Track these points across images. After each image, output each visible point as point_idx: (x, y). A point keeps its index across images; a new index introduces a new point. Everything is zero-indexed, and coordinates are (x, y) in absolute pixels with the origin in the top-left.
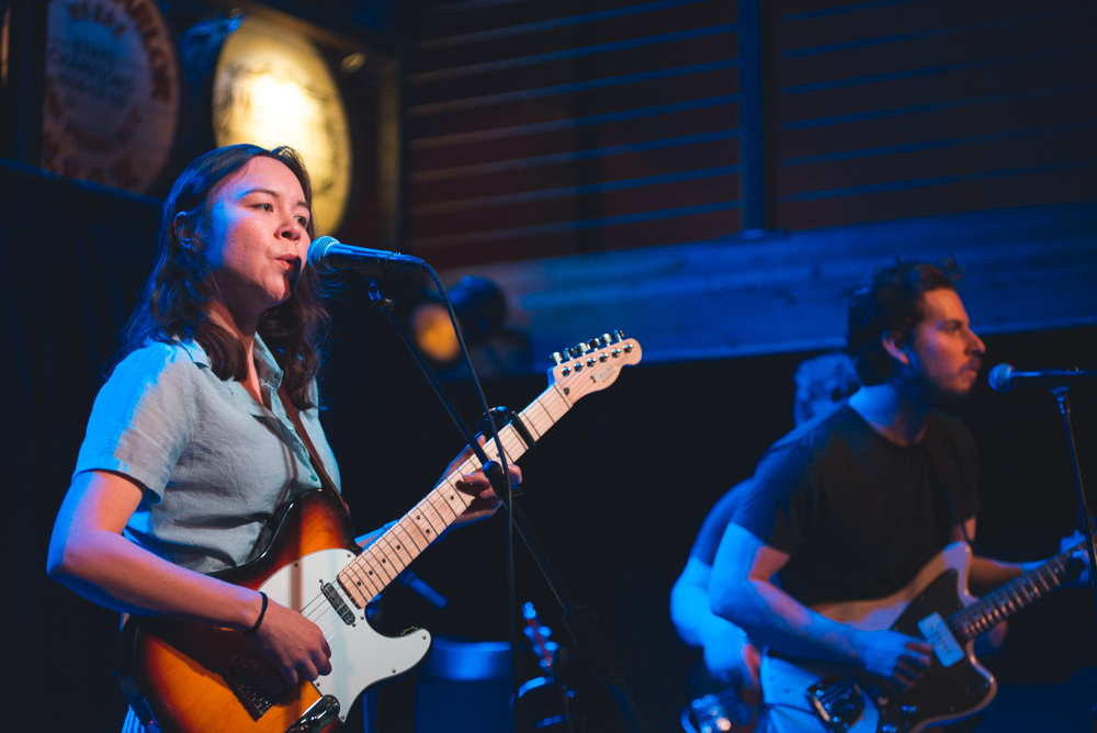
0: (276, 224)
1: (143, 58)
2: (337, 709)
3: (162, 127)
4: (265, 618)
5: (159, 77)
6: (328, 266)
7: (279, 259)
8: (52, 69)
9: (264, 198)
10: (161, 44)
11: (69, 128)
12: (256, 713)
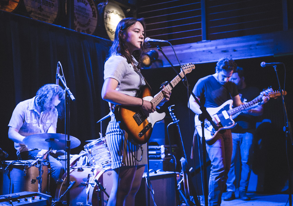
0: (139, 35)
1: (91, 10)
2: (151, 125)
3: (94, 23)
4: (143, 103)
5: (94, 13)
6: (149, 43)
7: (138, 42)
8: (75, 12)
9: (137, 30)
10: (94, 7)
11: (78, 23)
12: (139, 125)
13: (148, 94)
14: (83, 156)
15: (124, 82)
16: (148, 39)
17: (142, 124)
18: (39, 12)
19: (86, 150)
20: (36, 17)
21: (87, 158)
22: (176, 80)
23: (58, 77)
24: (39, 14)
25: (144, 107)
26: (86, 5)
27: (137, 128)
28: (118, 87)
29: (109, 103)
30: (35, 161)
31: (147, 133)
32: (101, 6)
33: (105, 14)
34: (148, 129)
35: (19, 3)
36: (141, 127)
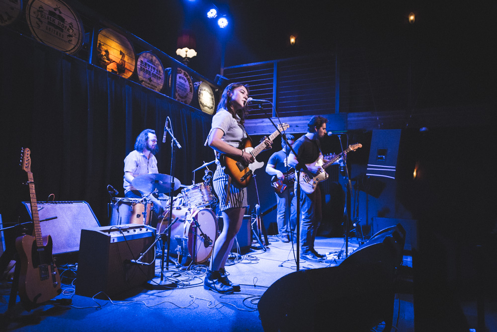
0: (244, 96)
1: (189, 86)
2: (252, 172)
3: (191, 96)
5: (191, 89)
6: (251, 103)
7: (243, 101)
8: (177, 86)
10: (191, 84)
11: (178, 95)
12: (241, 171)
13: (250, 145)
14: (180, 198)
15: (228, 134)
16: (251, 99)
17: (244, 171)
18: (149, 82)
19: (183, 193)
20: (146, 85)
21: (183, 200)
22: (274, 135)
23: (166, 130)
24: (149, 84)
25: (243, 158)
26: (186, 81)
27: (240, 174)
28: (223, 138)
29: (215, 151)
30: (141, 200)
31: (248, 178)
32: (196, 84)
33: (199, 91)
34: (249, 175)
35: (133, 72)
36: (243, 173)
